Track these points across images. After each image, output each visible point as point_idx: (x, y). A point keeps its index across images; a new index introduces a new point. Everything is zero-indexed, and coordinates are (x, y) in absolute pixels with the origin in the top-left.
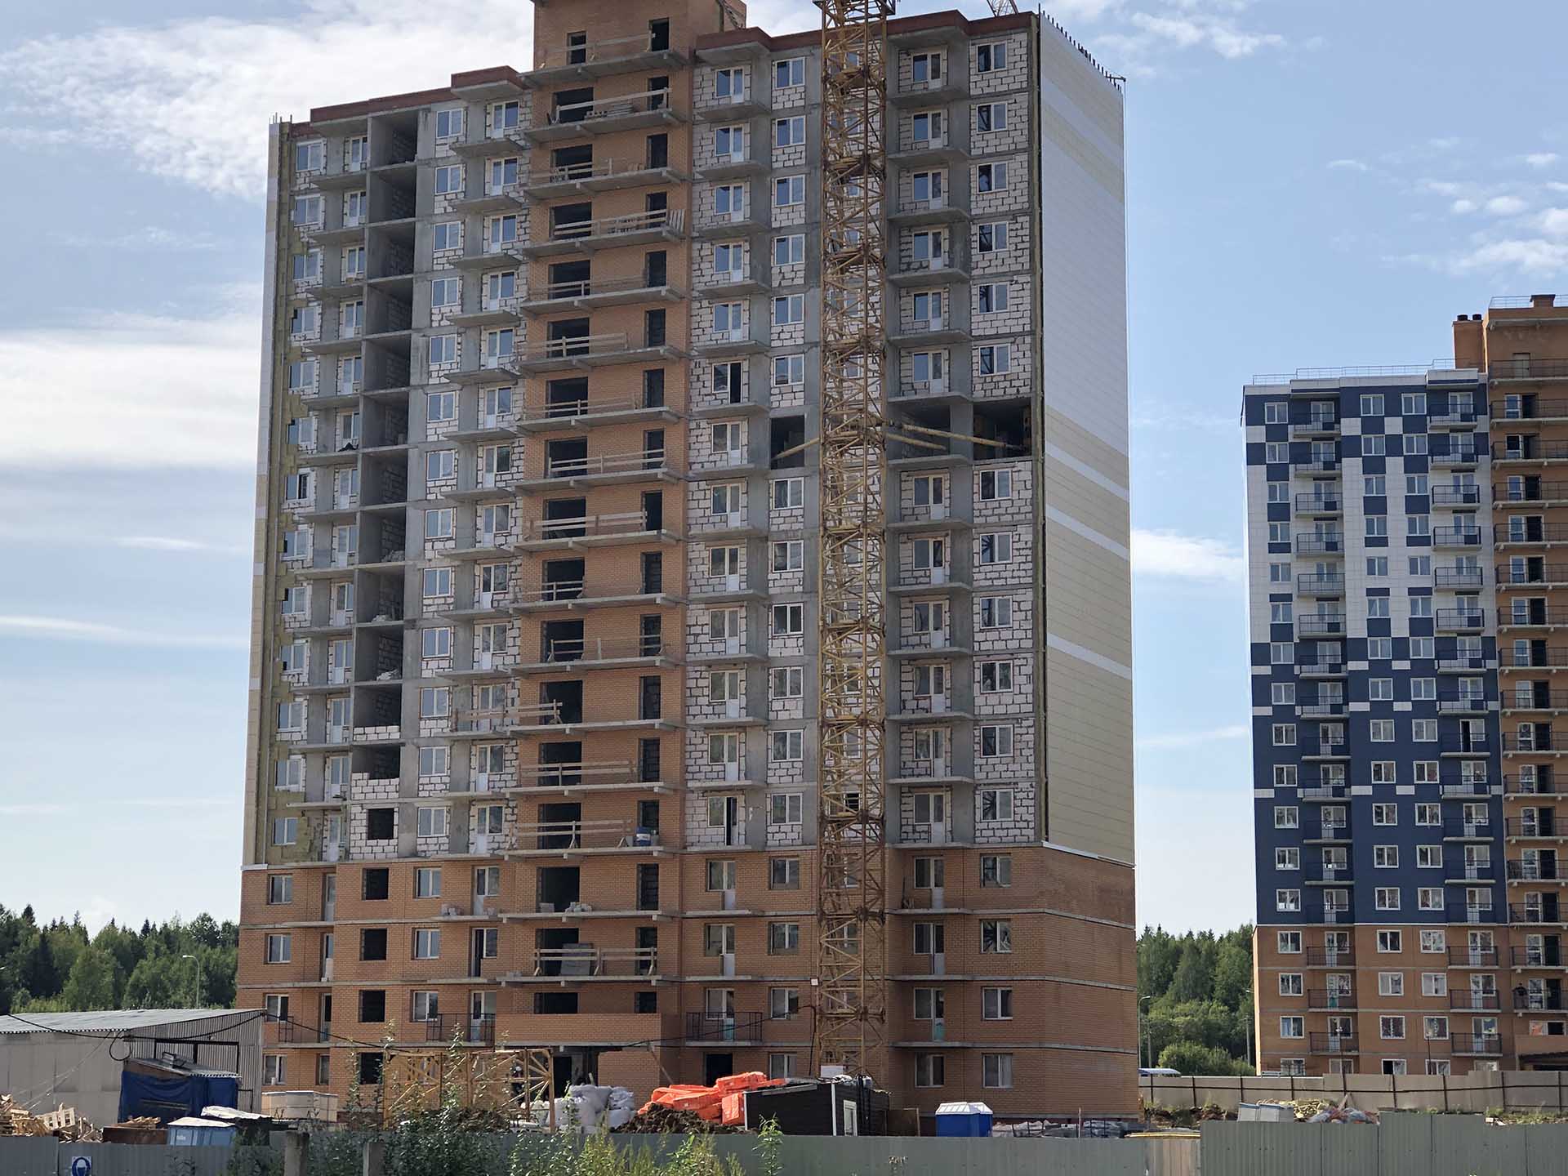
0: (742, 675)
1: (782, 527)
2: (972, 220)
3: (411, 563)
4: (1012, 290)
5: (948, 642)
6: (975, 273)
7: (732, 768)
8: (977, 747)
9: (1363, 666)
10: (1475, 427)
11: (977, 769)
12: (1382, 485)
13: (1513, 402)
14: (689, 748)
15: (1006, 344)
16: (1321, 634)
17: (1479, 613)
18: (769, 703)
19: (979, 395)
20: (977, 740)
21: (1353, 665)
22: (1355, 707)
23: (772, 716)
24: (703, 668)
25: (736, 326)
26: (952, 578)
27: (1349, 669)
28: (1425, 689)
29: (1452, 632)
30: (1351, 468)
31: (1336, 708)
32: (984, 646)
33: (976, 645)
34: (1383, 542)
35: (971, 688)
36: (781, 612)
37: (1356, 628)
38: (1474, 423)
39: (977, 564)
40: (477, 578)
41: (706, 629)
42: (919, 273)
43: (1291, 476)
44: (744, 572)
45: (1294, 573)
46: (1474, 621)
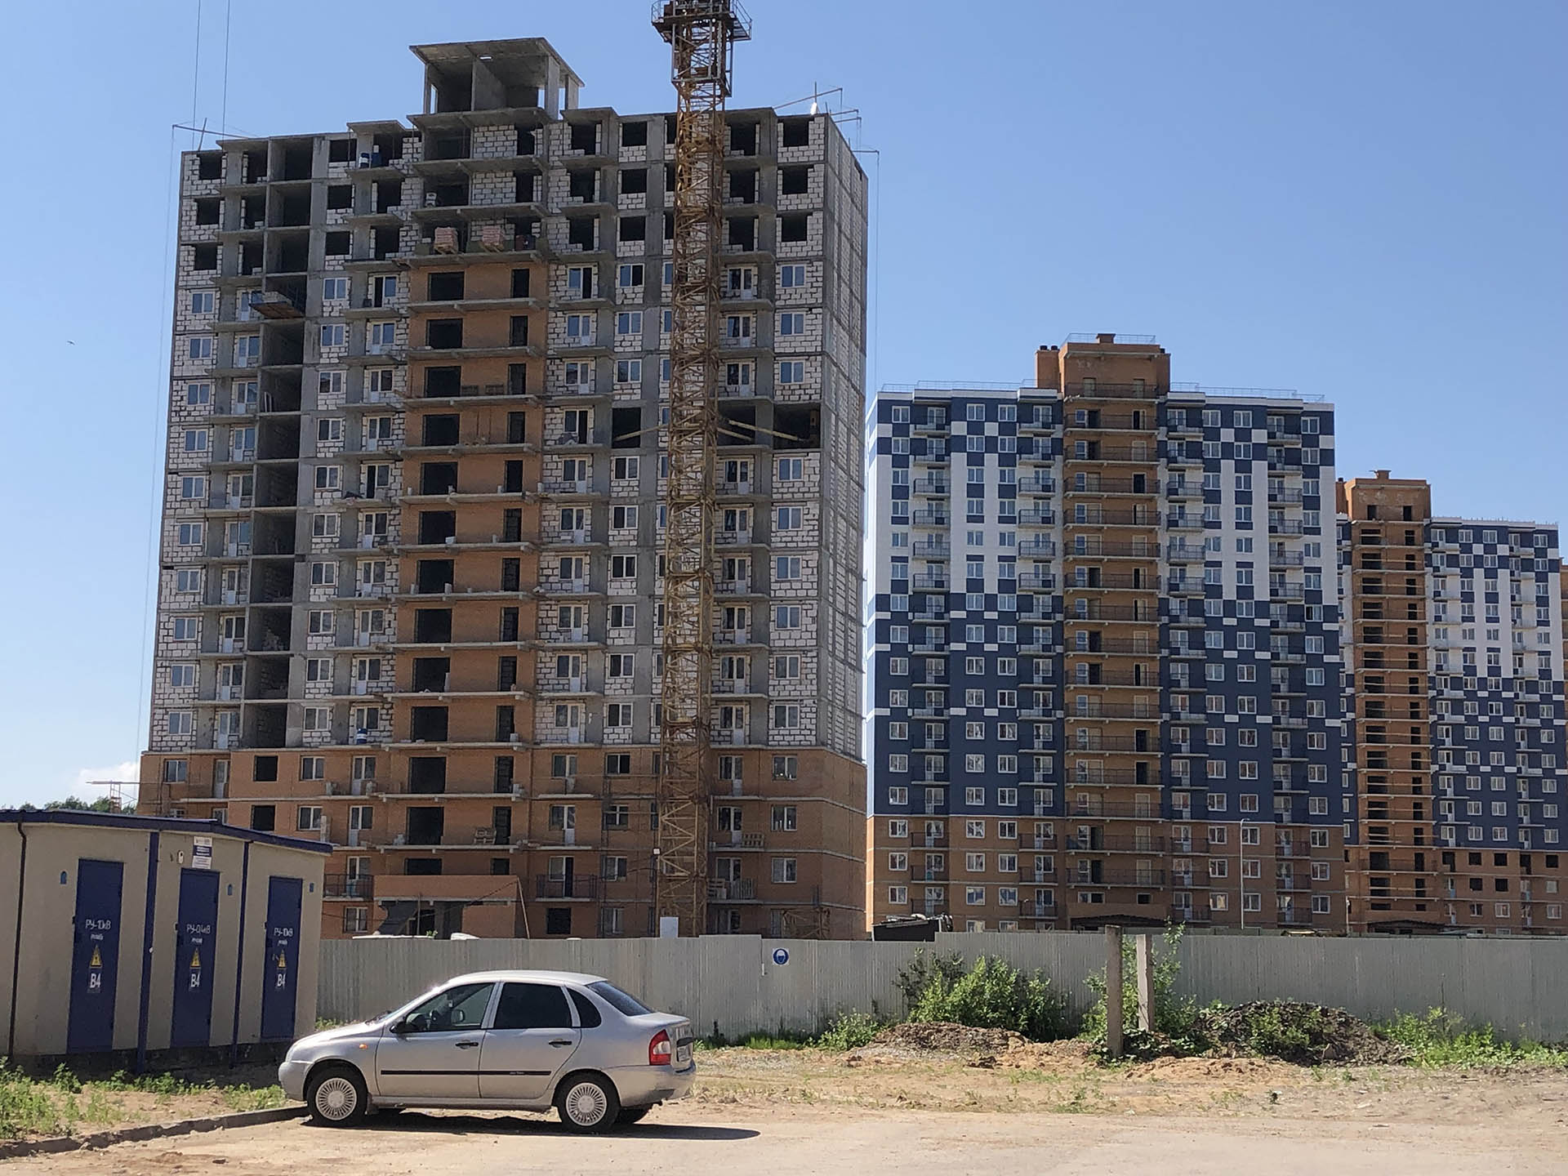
0: (585, 609)
1: (621, 494)
2: (778, 262)
3: (302, 508)
4: (807, 318)
5: (749, 590)
6: (777, 303)
7: (575, 682)
8: (771, 671)
9: (962, 614)
10: (1052, 433)
11: (771, 688)
12: (981, 474)
13: (1081, 415)
14: (540, 665)
15: (802, 360)
16: (930, 589)
17: (1051, 578)
18: (607, 632)
19: (778, 398)
20: (771, 666)
21: (954, 614)
22: (954, 646)
23: (609, 642)
24: (553, 602)
25: (586, 332)
26: (754, 540)
27: (952, 617)
28: (1008, 634)
29: (1030, 591)
30: (958, 460)
31: (939, 647)
32: (778, 594)
33: (772, 592)
34: (980, 519)
35: (768, 626)
36: (618, 561)
37: (958, 586)
38: (1053, 431)
39: (773, 529)
40: (360, 523)
41: (557, 572)
42: (734, 301)
43: (911, 464)
44: (589, 528)
45: (910, 541)
46: (1046, 583)
